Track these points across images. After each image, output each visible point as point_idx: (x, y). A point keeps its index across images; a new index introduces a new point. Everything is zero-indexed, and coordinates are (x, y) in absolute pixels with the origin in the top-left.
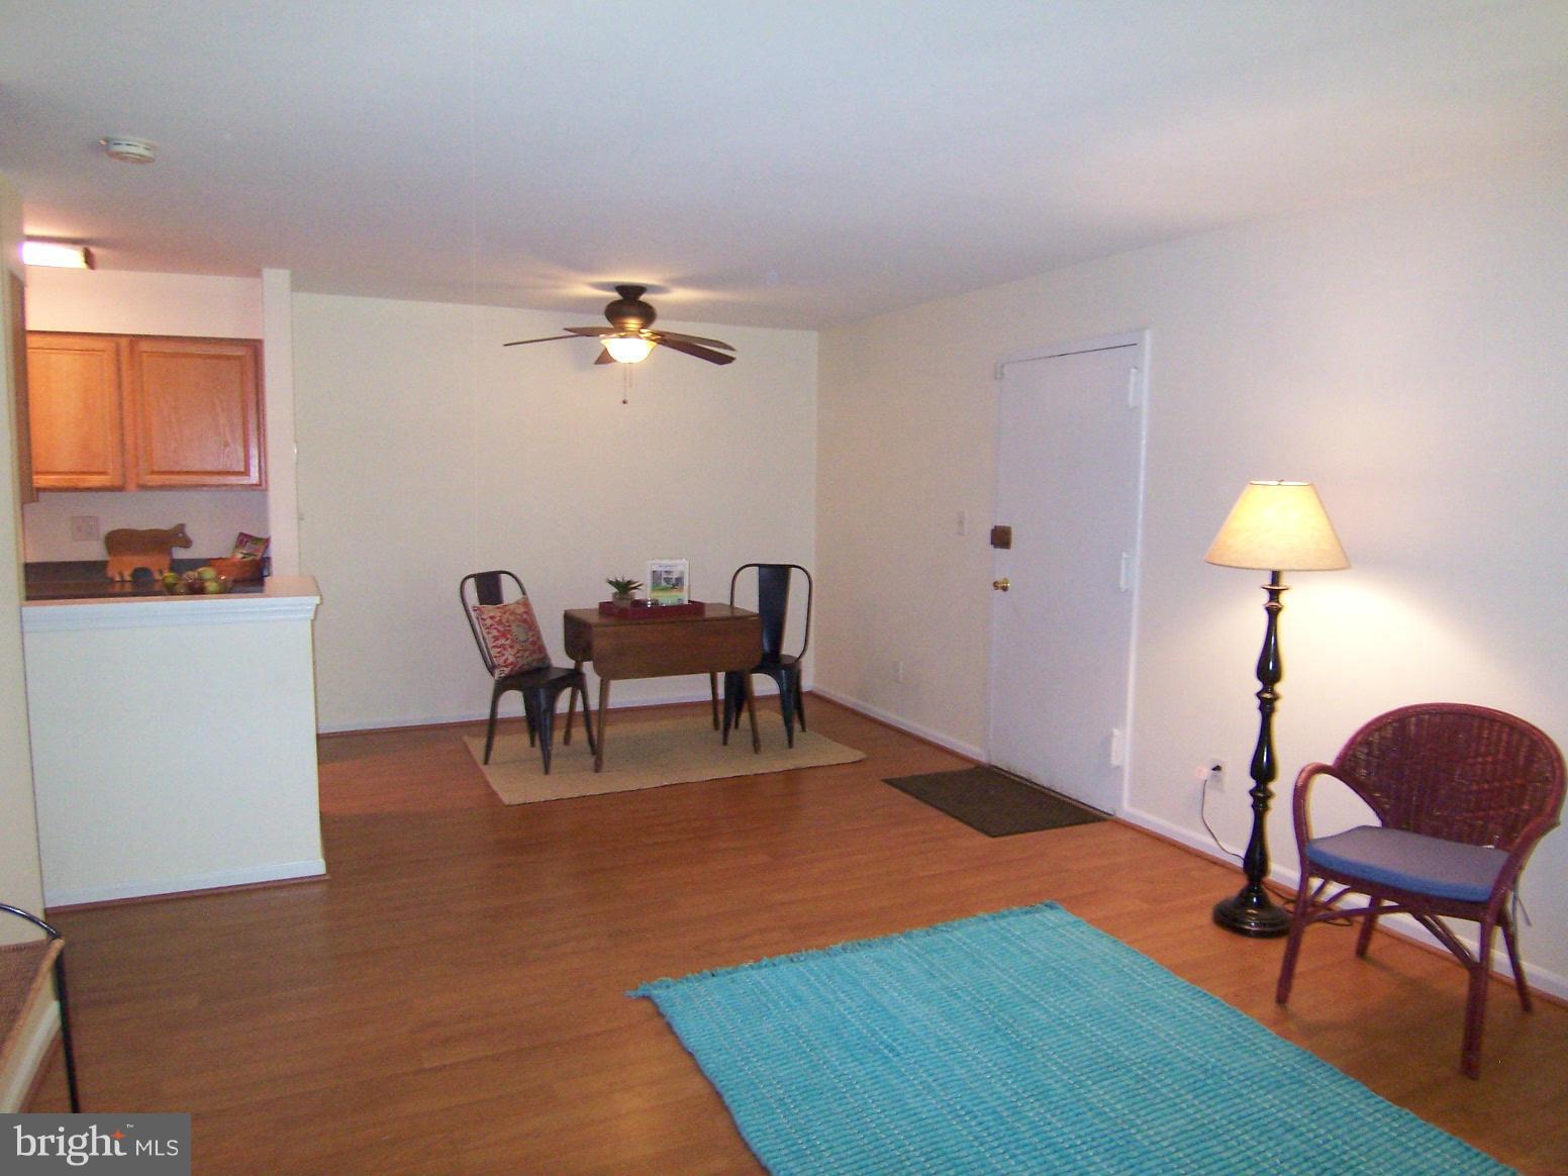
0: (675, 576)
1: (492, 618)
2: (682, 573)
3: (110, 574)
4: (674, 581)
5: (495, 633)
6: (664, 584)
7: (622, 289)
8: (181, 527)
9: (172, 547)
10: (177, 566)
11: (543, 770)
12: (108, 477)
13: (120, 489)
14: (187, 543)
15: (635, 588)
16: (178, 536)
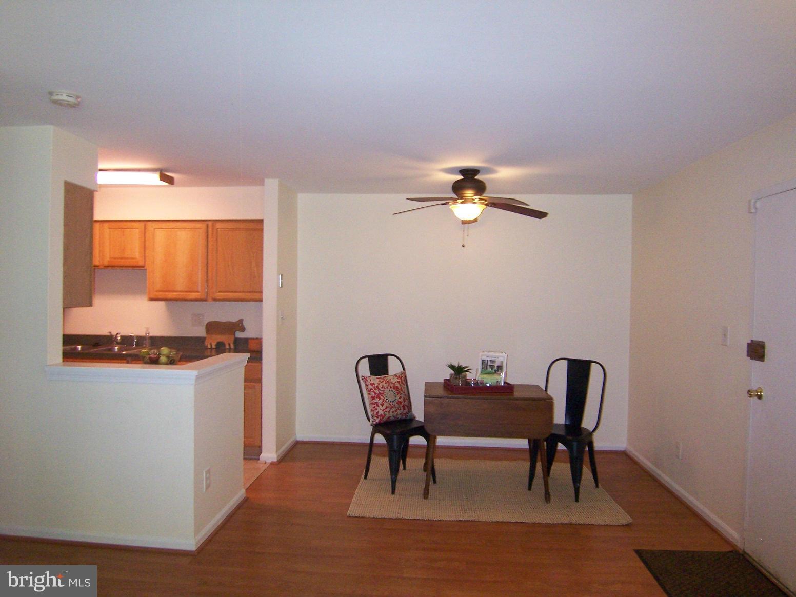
0: (496, 364)
1: (372, 384)
2: (502, 362)
3: (206, 344)
4: (496, 368)
5: (373, 394)
6: (489, 369)
7: (465, 172)
8: (241, 321)
9: (236, 331)
10: (237, 341)
11: (391, 491)
12: (199, 294)
13: (205, 300)
14: (243, 329)
15: (466, 371)
16: (239, 326)
